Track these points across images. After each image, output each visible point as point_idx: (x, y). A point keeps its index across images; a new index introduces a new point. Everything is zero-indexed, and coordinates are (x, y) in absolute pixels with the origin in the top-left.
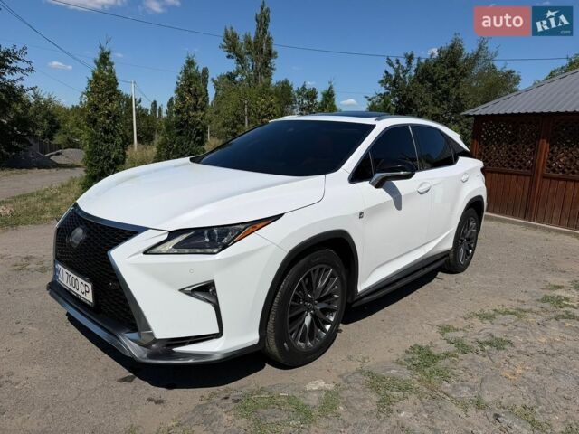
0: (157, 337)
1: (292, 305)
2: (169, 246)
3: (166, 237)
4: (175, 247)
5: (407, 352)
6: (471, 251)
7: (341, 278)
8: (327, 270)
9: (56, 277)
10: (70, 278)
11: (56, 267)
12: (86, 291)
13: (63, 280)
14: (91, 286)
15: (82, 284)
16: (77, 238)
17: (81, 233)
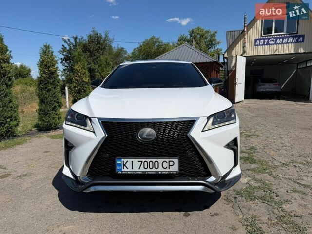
3: (207, 120)
9: (116, 171)
10: (146, 163)
11: (119, 162)
12: (169, 166)
13: (132, 168)
14: (177, 160)
15: (165, 162)
16: (149, 135)
17: (151, 131)
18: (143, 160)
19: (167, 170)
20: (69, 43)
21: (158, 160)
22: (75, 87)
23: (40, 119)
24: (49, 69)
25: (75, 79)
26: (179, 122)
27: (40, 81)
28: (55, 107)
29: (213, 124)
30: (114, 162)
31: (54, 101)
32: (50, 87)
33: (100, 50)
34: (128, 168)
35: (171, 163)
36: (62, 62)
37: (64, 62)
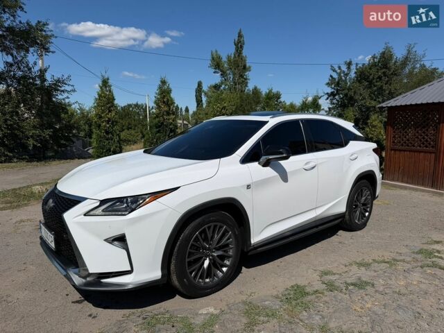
0: (91, 272)
1: (189, 252)
2: (100, 211)
3: (98, 204)
4: (103, 211)
5: (287, 289)
6: (367, 214)
7: (234, 233)
8: (221, 227)
15: (50, 237)
19: (52, 244)
20: (339, 71)
21: (48, 233)
36: (328, 98)
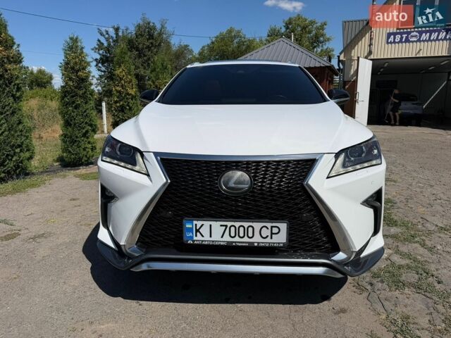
3: (334, 159)
9: (185, 239)
10: (233, 229)
11: (188, 226)
12: (272, 234)
13: (211, 236)
14: (285, 225)
15: (264, 229)
16: (239, 182)
17: (242, 175)
18: (229, 224)
19: (268, 240)
20: (107, 36)
21: (254, 224)
22: (116, 102)
23: (65, 150)
24: (77, 73)
25: (116, 90)
26: (289, 162)
27: (65, 92)
28: (87, 132)
29: (344, 166)
30: (181, 225)
31: (86, 123)
32: (79, 102)
33: (152, 48)
34: (203, 236)
35: (275, 230)
36: (97, 65)
37: (100, 65)
